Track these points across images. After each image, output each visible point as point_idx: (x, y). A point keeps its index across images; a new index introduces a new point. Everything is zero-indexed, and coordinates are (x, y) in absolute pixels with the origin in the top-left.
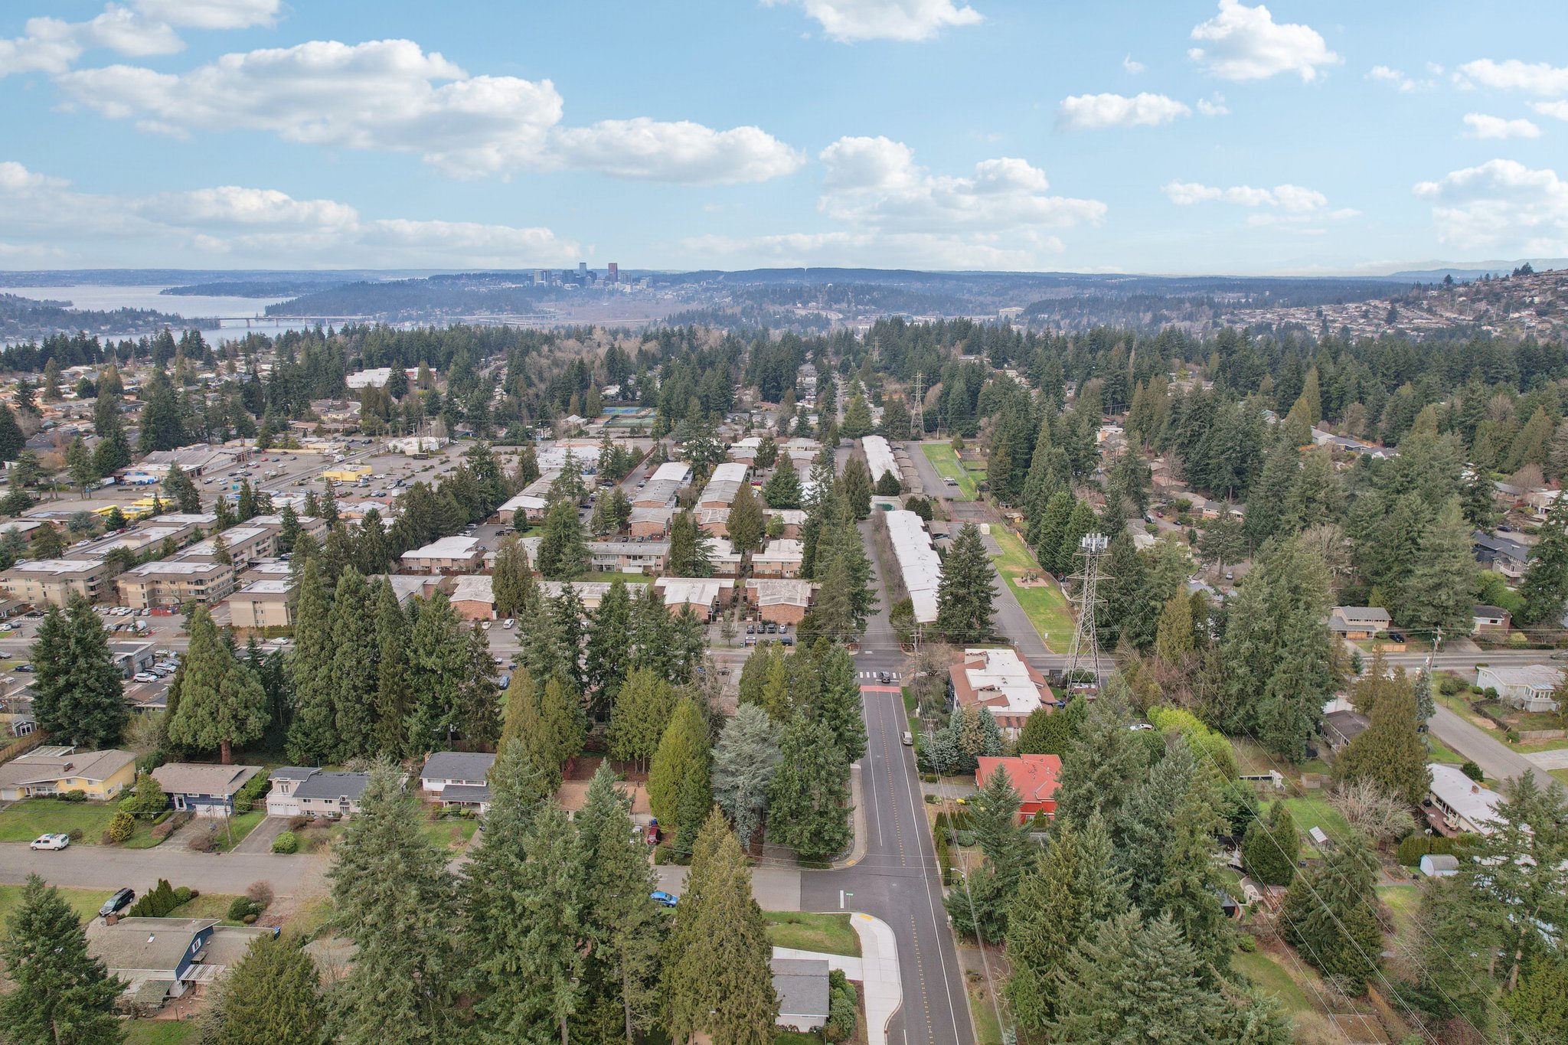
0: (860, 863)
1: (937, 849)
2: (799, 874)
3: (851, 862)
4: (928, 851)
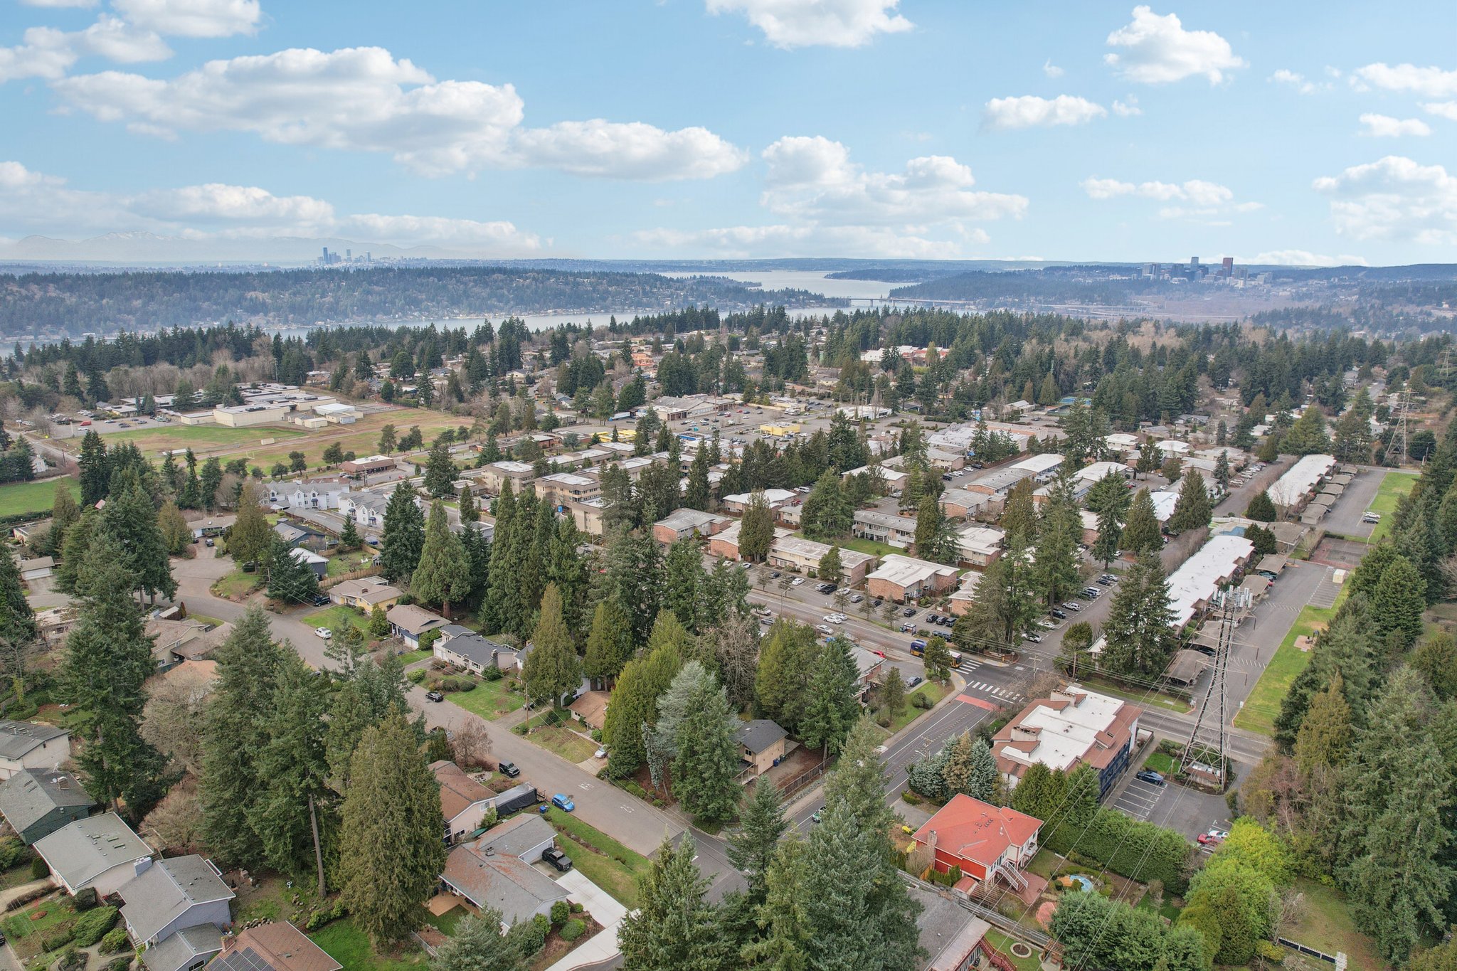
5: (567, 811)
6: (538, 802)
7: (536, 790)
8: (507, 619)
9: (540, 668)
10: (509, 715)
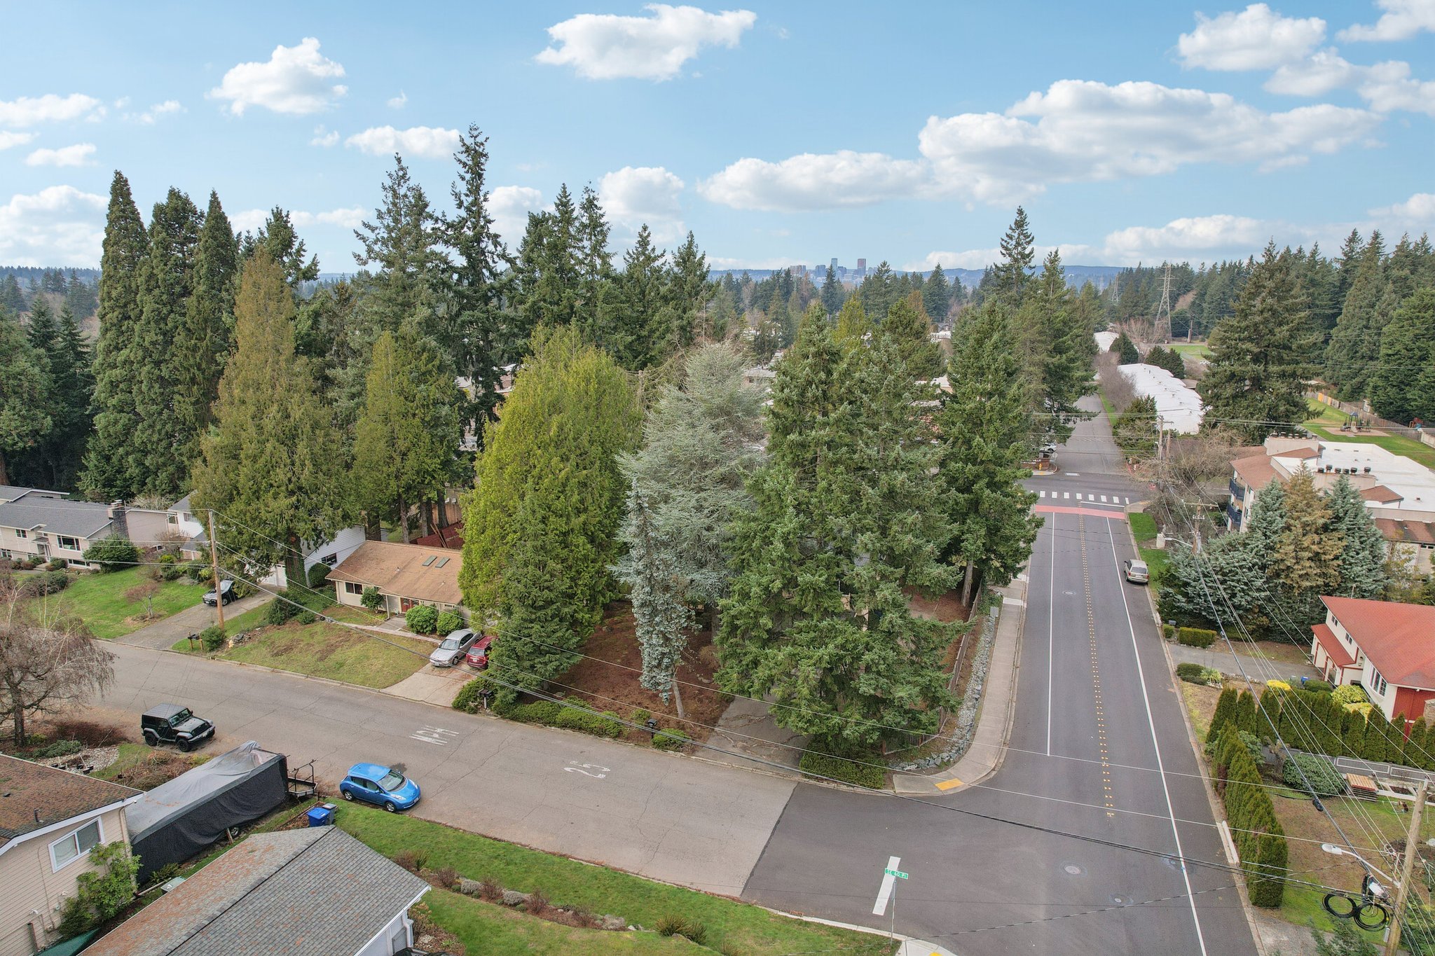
0: (971, 792)
1: (1220, 788)
2: (784, 791)
3: (948, 783)
4: (1190, 806)
5: (399, 809)
6: (293, 800)
7: (282, 762)
8: (146, 472)
9: (245, 470)
10: (167, 621)
